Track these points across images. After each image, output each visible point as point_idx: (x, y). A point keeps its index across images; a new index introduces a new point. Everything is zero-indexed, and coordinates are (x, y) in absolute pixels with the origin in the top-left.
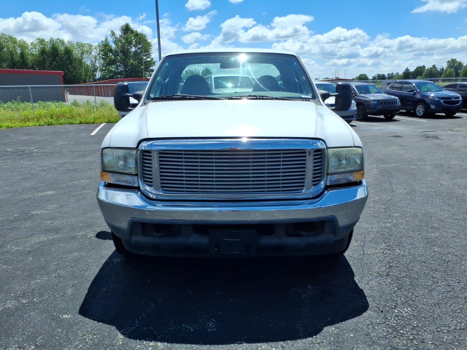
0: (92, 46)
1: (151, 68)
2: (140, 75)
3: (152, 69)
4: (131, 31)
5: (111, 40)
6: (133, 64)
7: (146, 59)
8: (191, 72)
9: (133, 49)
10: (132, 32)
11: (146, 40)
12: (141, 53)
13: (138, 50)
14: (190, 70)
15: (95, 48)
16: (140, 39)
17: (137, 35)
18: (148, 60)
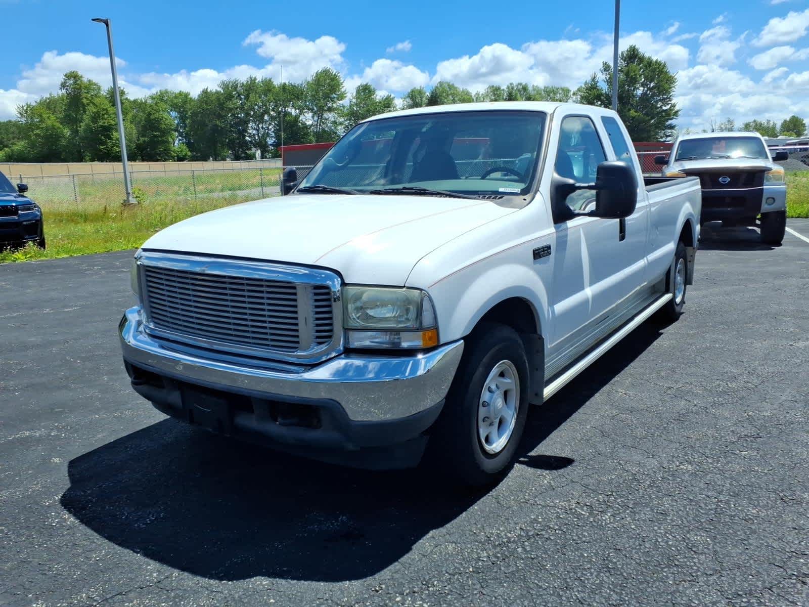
0: (568, 91)
1: (670, 122)
2: (645, 135)
3: (670, 125)
4: (639, 58)
5: (601, 77)
6: (634, 117)
7: (661, 107)
8: (756, 125)
9: (640, 91)
10: (641, 59)
11: (666, 72)
12: (653, 96)
13: (648, 92)
14: (755, 121)
15: (574, 94)
16: (654, 71)
17: (650, 63)
18: (664, 108)
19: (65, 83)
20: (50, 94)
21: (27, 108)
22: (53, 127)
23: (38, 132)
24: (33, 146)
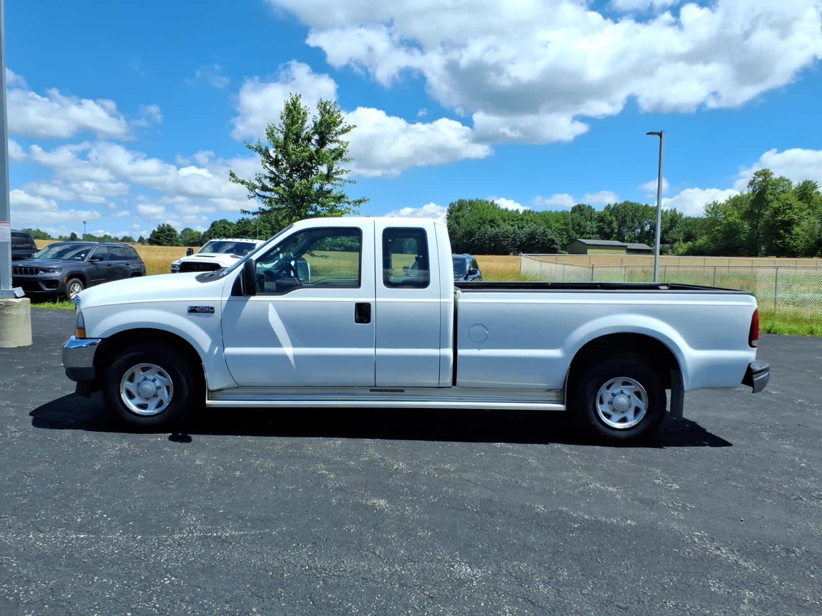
19: (754, 181)
20: (741, 193)
21: (714, 206)
22: (734, 224)
23: (719, 228)
24: (714, 240)
